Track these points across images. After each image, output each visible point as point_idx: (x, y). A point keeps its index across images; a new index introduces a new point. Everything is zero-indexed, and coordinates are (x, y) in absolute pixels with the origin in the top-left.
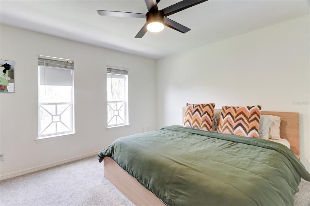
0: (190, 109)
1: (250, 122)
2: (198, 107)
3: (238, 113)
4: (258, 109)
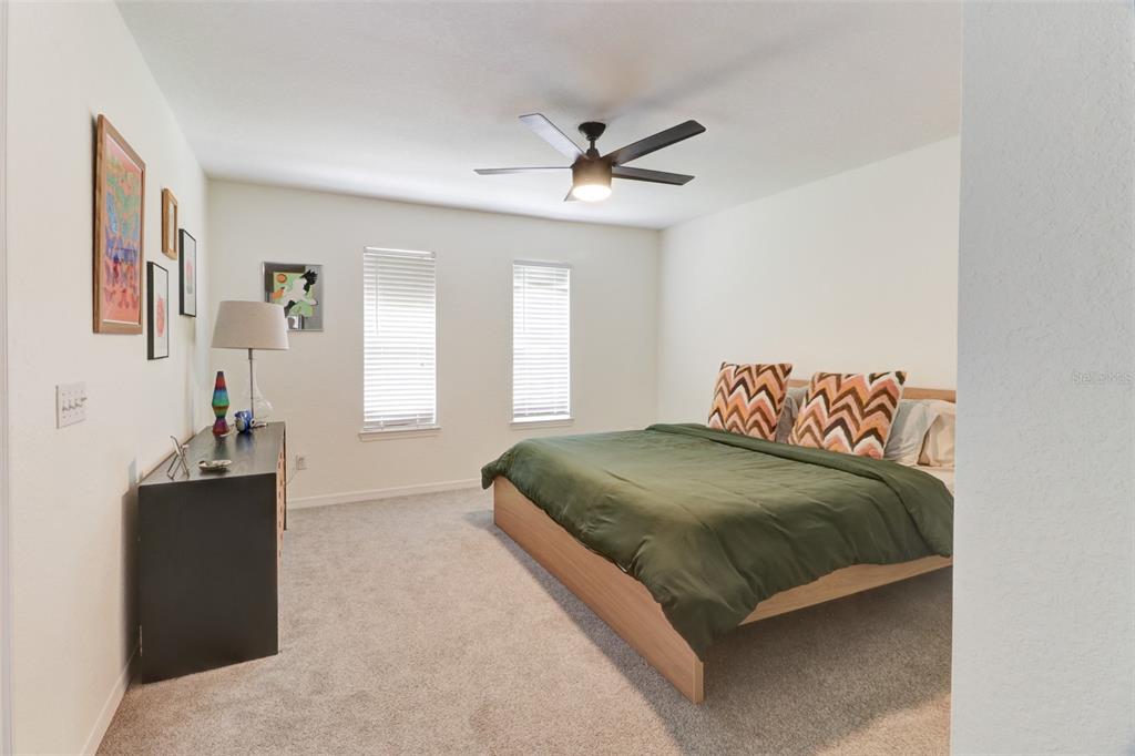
0: (726, 380)
1: (864, 416)
2: (746, 374)
3: (842, 391)
4: (896, 380)
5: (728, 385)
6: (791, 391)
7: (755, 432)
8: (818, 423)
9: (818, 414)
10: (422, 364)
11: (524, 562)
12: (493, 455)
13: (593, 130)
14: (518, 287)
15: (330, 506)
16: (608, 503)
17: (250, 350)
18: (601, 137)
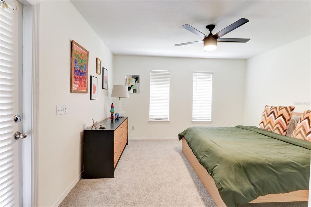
2: (274, 110)
5: (267, 113)
6: (294, 117)
7: (277, 132)
8: (304, 130)
9: (304, 126)
10: (165, 103)
11: (187, 165)
12: (181, 131)
13: (211, 27)
14: (194, 80)
15: (140, 140)
16: (208, 150)
17: (120, 98)
18: (214, 30)
